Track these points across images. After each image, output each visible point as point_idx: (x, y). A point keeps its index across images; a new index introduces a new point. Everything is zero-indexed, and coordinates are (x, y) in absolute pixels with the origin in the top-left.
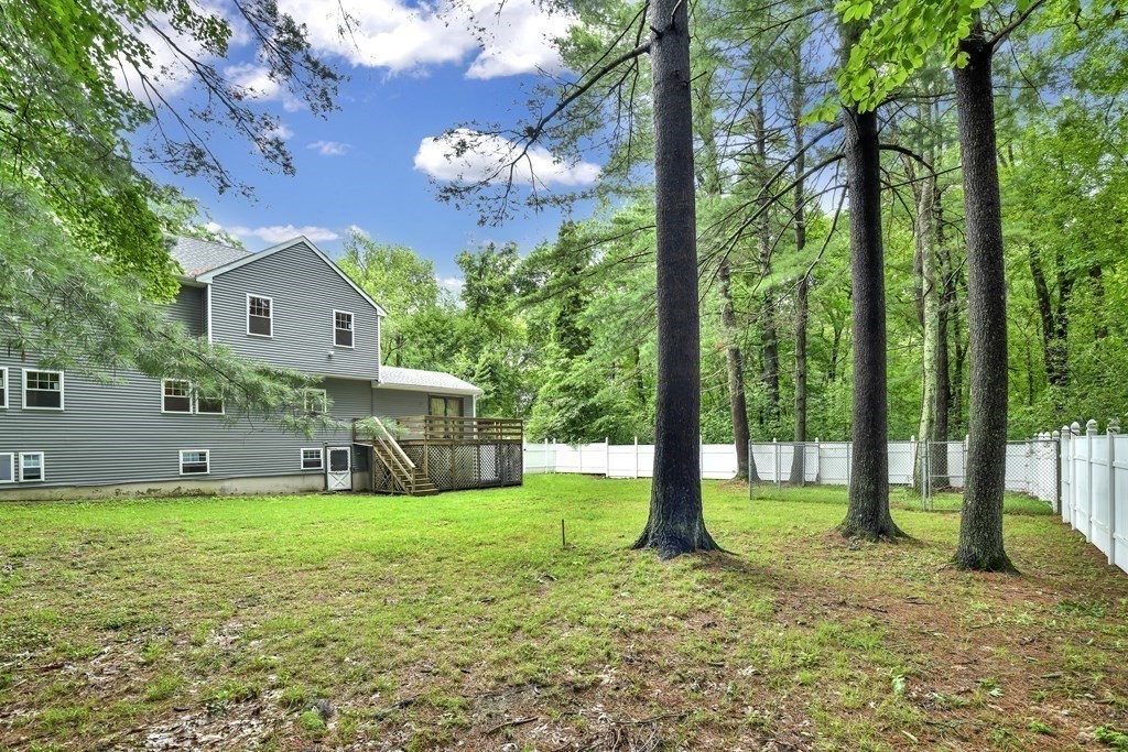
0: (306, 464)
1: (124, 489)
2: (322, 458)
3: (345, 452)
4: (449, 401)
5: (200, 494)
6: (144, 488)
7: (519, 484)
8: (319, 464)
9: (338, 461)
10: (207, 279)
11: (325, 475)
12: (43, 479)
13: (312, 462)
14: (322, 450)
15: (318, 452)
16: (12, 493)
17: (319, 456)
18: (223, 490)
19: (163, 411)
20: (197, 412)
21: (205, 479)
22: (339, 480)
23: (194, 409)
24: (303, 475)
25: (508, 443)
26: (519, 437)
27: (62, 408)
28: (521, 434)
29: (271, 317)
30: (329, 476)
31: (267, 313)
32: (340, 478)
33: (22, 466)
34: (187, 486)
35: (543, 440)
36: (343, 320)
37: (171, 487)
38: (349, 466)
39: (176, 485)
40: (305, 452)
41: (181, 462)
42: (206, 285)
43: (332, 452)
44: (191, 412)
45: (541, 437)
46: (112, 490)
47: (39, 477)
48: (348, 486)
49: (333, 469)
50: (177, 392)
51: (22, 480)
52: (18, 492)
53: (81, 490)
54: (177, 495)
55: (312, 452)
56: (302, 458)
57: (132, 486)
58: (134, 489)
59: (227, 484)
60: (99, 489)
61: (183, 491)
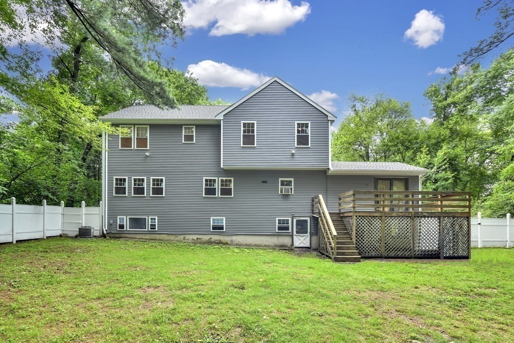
0: (280, 228)
1: (187, 237)
2: (290, 224)
3: (306, 221)
4: (395, 182)
5: (220, 243)
6: (195, 237)
7: (467, 257)
8: (287, 228)
9: (302, 227)
10: (221, 117)
11: (292, 236)
12: (156, 229)
13: (283, 228)
14: (290, 219)
15: (288, 221)
16: (147, 235)
17: (288, 223)
18: (232, 241)
19: (204, 196)
20: (220, 196)
21: (222, 234)
22: (302, 241)
23: (218, 194)
25: (453, 216)
26: (467, 210)
27: (164, 195)
28: (470, 207)
29: (255, 133)
30: (295, 237)
31: (253, 131)
32: (302, 239)
33: (150, 223)
34: (215, 238)
35: (505, 215)
36: (302, 128)
37: (206, 238)
38: (309, 230)
39: (209, 237)
40: (279, 221)
41: (212, 224)
42: (220, 120)
43: (297, 221)
44: (217, 196)
45: (503, 212)
46: (182, 237)
47: (155, 229)
48: (308, 245)
49: (297, 232)
50: (210, 185)
51: (150, 230)
52: (149, 235)
53: (170, 236)
54: (210, 242)
55: (283, 220)
56: (277, 224)
57: (190, 236)
58: (191, 237)
59: (234, 238)
60: (177, 236)
61: (213, 240)
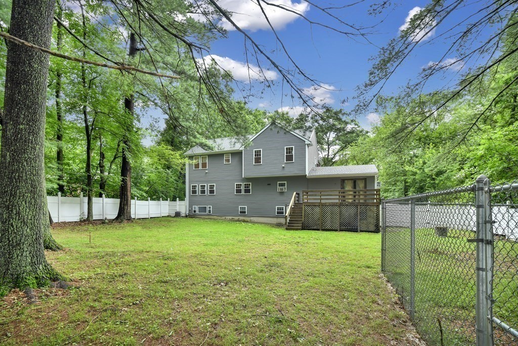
0: (278, 213)
1: (227, 217)
2: (284, 211)
5: (244, 221)
6: (231, 218)
8: (283, 213)
10: (243, 148)
13: (280, 212)
15: (283, 208)
16: (206, 216)
18: (250, 220)
19: (235, 194)
20: (244, 194)
21: (245, 216)
23: (243, 192)
24: (277, 217)
27: (215, 194)
29: (261, 156)
33: (208, 210)
34: (241, 218)
36: (289, 150)
37: (236, 218)
39: (238, 217)
40: (278, 208)
41: (239, 210)
42: (242, 150)
44: (242, 194)
46: (224, 217)
47: (210, 213)
50: (239, 187)
53: (218, 217)
54: (238, 220)
55: (280, 208)
56: (276, 210)
58: (229, 218)
59: (252, 218)
60: (222, 217)
61: (240, 219)
